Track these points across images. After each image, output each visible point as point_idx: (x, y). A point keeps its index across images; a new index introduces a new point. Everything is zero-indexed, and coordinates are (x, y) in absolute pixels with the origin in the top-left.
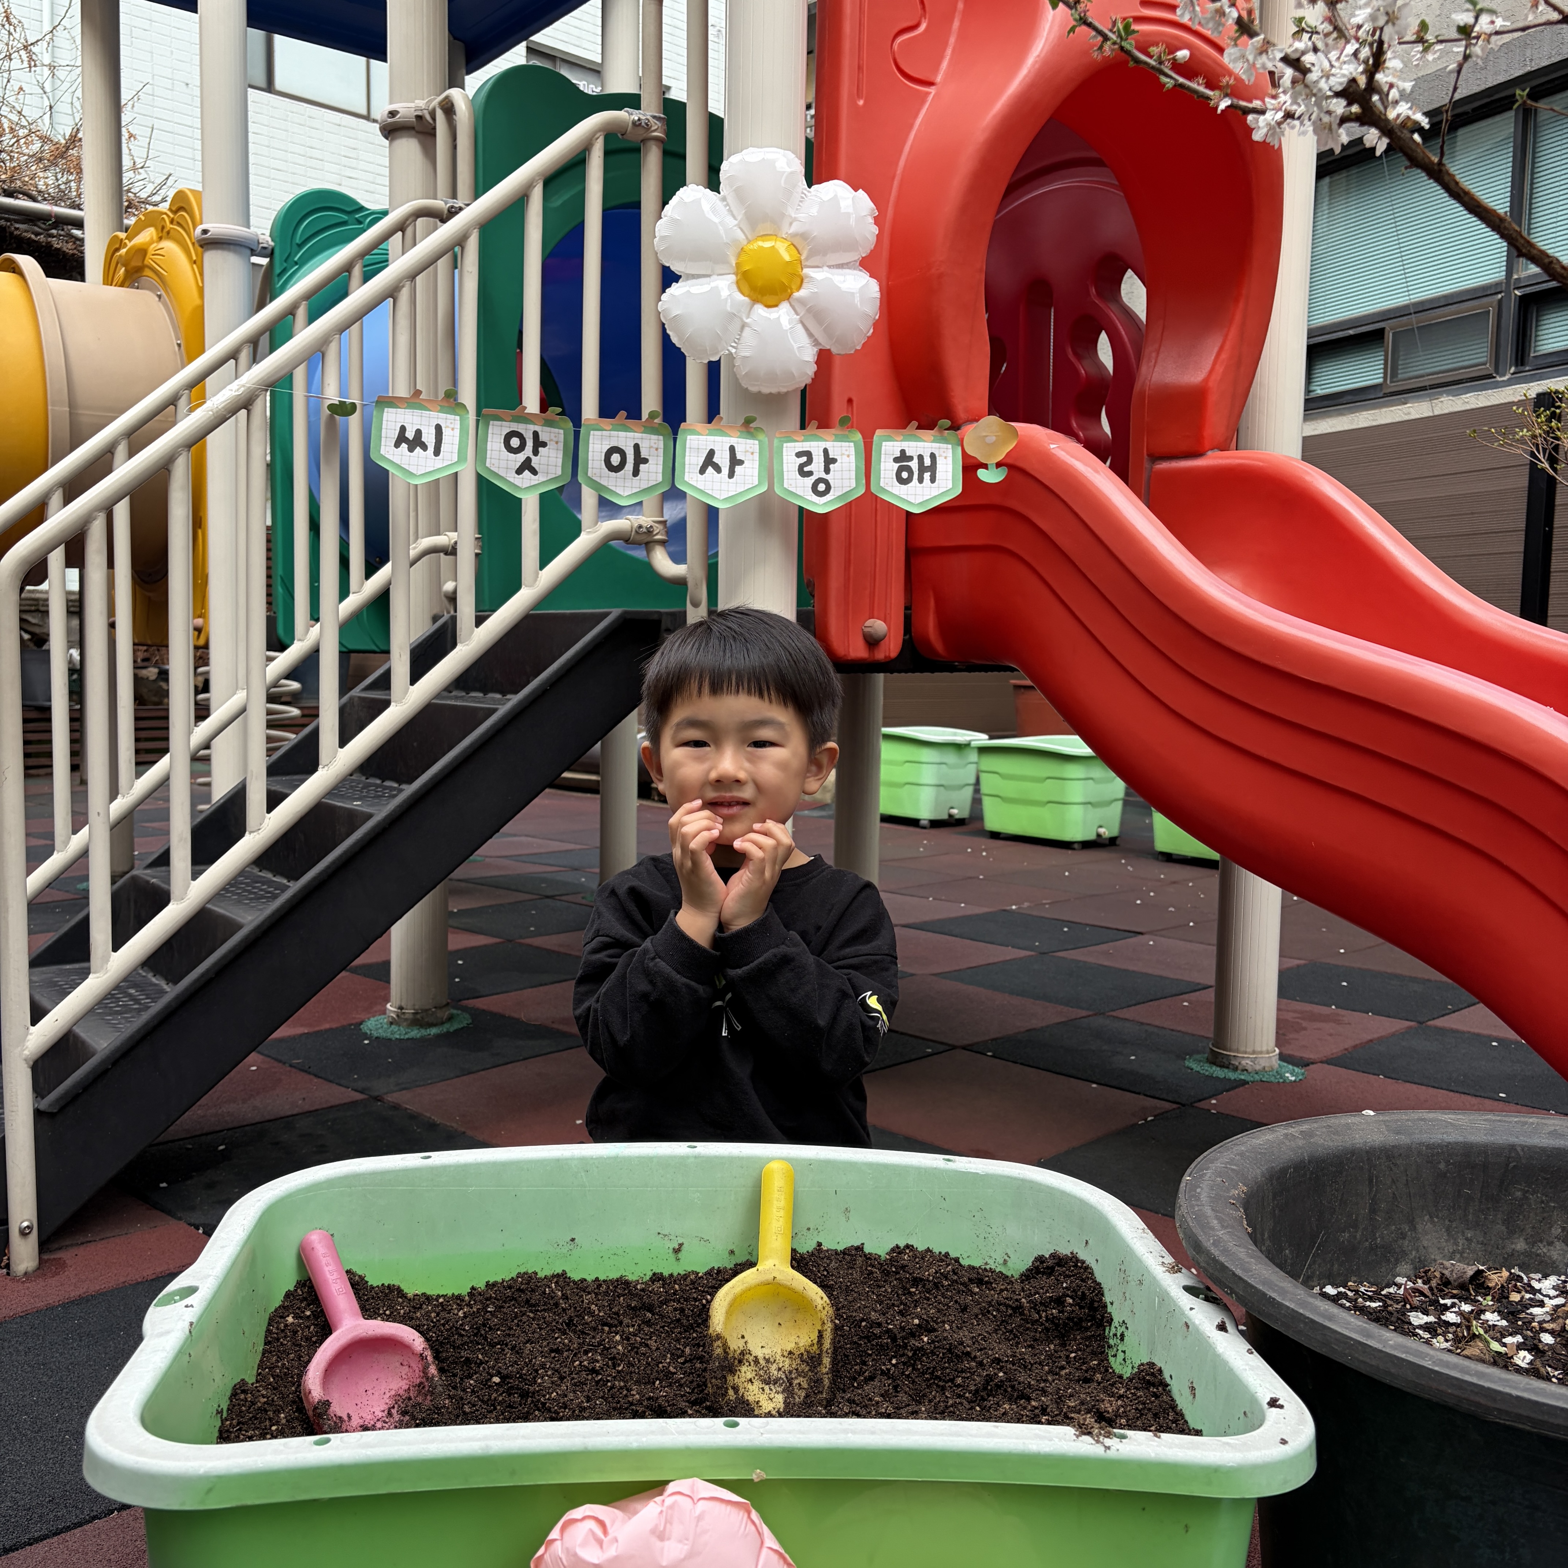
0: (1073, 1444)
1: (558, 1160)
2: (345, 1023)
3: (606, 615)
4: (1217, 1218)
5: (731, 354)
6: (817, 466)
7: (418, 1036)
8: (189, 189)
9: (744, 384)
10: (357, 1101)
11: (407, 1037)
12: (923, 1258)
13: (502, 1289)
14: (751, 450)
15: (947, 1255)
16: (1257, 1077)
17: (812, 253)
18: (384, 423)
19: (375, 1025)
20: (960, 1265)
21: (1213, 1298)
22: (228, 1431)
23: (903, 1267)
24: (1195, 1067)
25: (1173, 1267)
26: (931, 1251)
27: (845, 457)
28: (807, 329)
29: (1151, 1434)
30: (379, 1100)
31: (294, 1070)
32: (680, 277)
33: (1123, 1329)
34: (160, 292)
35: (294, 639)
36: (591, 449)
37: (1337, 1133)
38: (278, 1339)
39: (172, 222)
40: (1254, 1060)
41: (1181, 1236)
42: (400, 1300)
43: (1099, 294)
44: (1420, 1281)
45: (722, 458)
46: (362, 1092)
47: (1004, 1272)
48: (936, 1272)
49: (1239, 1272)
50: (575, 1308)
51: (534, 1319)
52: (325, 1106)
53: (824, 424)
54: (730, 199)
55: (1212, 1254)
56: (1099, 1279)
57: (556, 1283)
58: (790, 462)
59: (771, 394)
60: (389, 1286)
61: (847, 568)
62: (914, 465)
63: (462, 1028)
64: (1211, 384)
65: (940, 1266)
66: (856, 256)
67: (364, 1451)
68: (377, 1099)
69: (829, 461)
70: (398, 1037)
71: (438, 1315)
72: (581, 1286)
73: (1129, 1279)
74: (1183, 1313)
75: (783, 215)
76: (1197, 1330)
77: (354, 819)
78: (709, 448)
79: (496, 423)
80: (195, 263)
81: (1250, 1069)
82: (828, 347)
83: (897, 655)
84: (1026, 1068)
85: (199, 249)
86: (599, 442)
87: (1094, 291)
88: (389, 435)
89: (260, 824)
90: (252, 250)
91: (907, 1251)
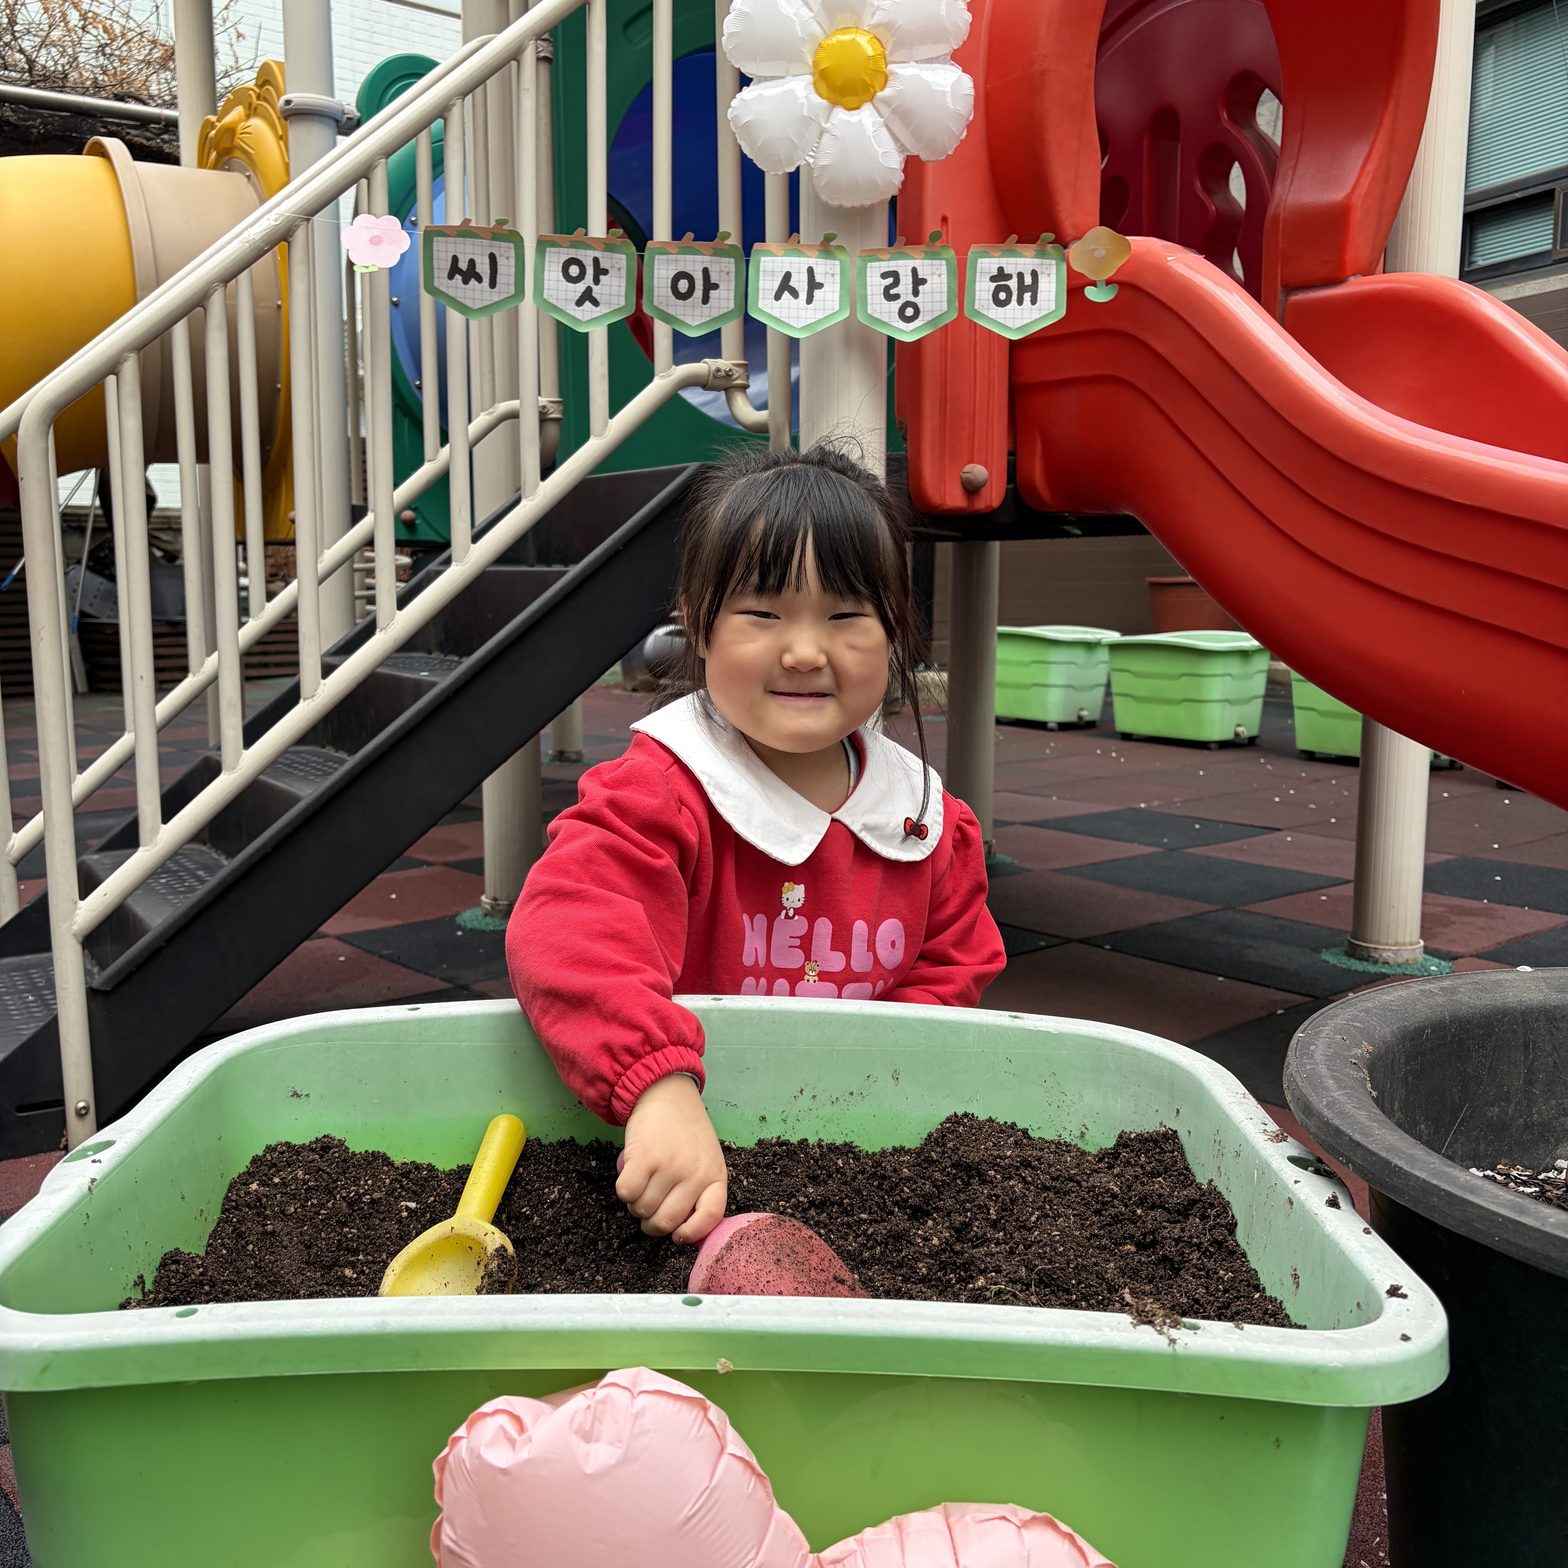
0: (1128, 1335)
2: (440, 915)
3: (685, 469)
4: (1333, 1078)
5: (809, 164)
6: (905, 288)
8: (274, 61)
9: (824, 198)
10: (443, 990)
12: (980, 1129)
14: (832, 272)
15: (1014, 1124)
16: (1399, 971)
17: (896, 47)
18: (433, 254)
19: (470, 918)
20: (1030, 1138)
21: (1325, 1170)
24: (1332, 960)
25: (1277, 1135)
26: (993, 1122)
27: (936, 277)
28: (892, 133)
29: (1231, 1324)
31: (383, 960)
32: (752, 79)
34: (250, 173)
36: (656, 275)
37: (1485, 990)
39: (258, 98)
40: (1396, 952)
41: (1289, 1098)
42: (386, 1168)
43: (1232, 118)
45: (800, 282)
46: (449, 981)
47: (1081, 1147)
49: (1357, 1137)
53: (914, 239)
55: (1324, 1117)
58: (875, 284)
59: (853, 208)
60: (373, 1153)
61: (943, 407)
62: (1013, 284)
64: (1357, 201)
66: (947, 49)
67: (231, 1324)
69: (918, 281)
70: (492, 928)
73: (1225, 1151)
74: (1286, 1188)
76: (1302, 1207)
77: (419, 688)
78: (785, 271)
79: (553, 249)
80: (281, 138)
81: (1391, 962)
82: (916, 153)
83: (1000, 507)
84: (1147, 962)
85: (283, 120)
86: (665, 267)
87: (1225, 115)
88: (441, 267)
89: (316, 690)
90: (337, 121)
91: (966, 1120)
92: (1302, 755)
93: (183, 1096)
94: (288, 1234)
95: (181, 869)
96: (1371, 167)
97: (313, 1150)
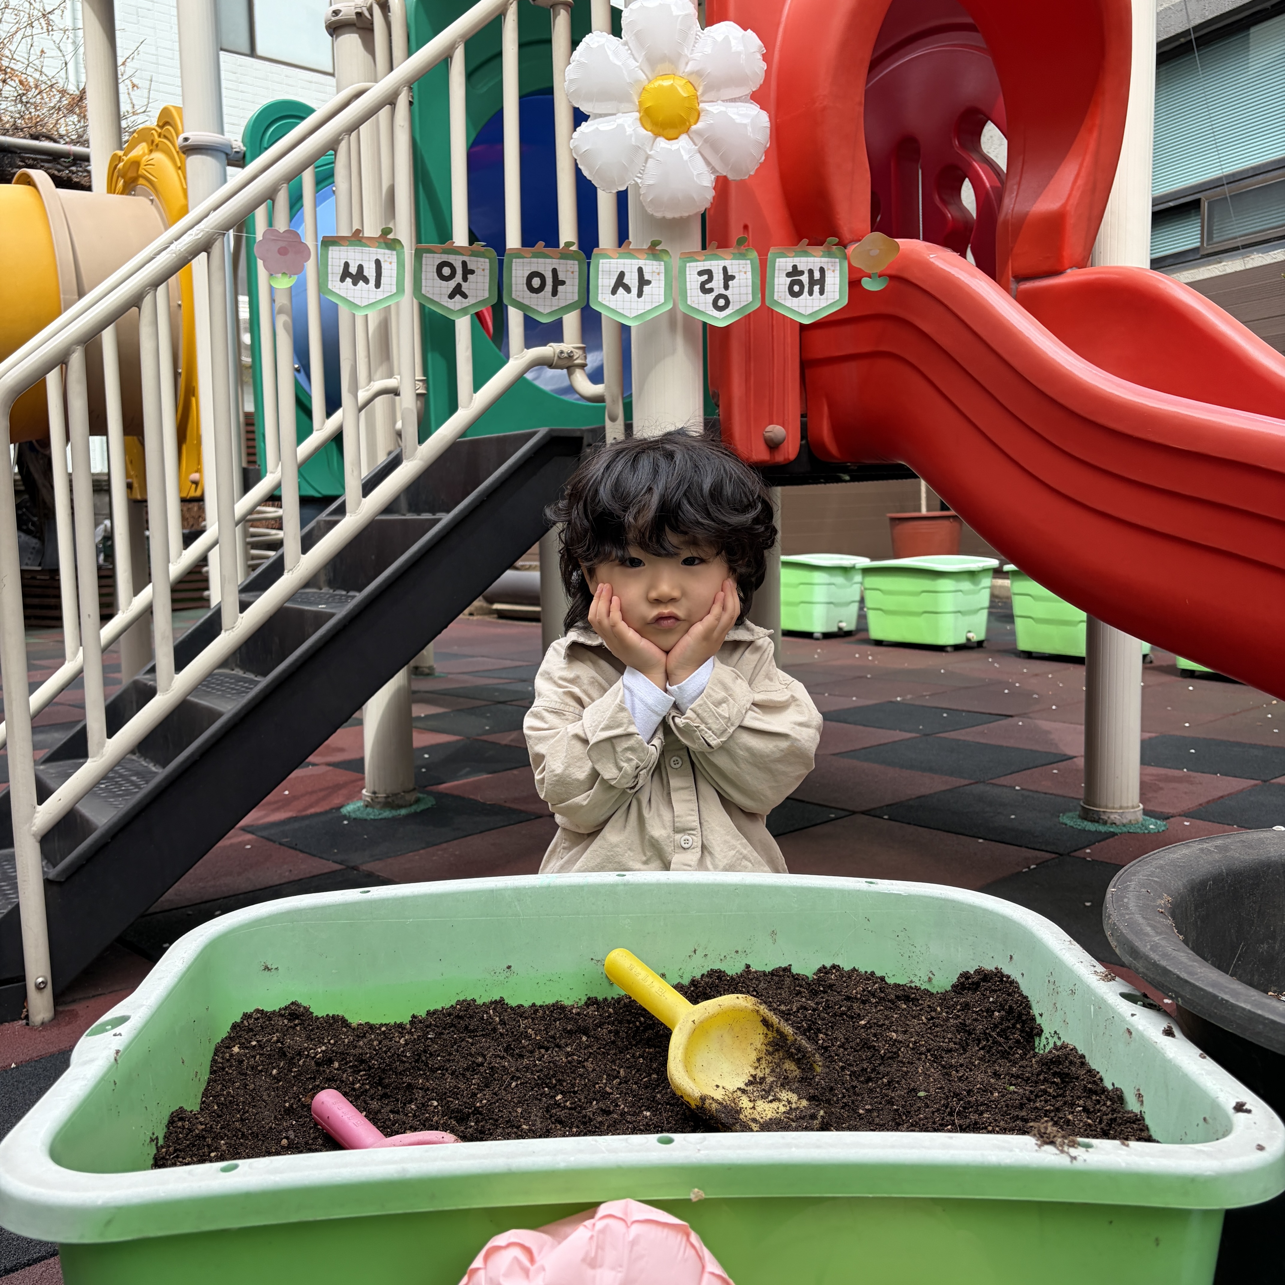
0: (1036, 1154)
1: (492, 891)
2: (327, 808)
3: (534, 433)
4: (1149, 925)
5: (637, 183)
6: (717, 284)
7: (390, 816)
8: (172, 106)
9: (650, 211)
10: (336, 871)
11: (380, 817)
12: (850, 977)
13: (441, 1016)
14: (657, 271)
15: (873, 973)
16: (1125, 830)
17: (706, 90)
18: (330, 260)
19: (353, 808)
20: (886, 983)
22: (163, 1158)
23: (831, 986)
24: (1070, 823)
25: (1106, 976)
26: (857, 971)
27: (742, 274)
28: (704, 158)
29: (1117, 1142)
30: (356, 870)
31: (282, 847)
32: (589, 116)
33: (1055, 1039)
34: (153, 197)
35: (266, 472)
36: (513, 275)
37: (1251, 847)
38: (223, 1069)
39: (159, 136)
40: (1121, 815)
42: (344, 1029)
43: (962, 145)
45: (632, 280)
46: (340, 864)
47: (930, 989)
48: (864, 990)
49: (1184, 976)
50: (513, 1033)
51: (472, 1045)
52: (308, 875)
53: (724, 244)
54: (632, 43)
55: (1151, 959)
56: (1025, 993)
57: (494, 1009)
58: (693, 281)
59: (674, 219)
60: (333, 1016)
61: (747, 380)
62: (805, 278)
63: (428, 809)
64: (1069, 208)
65: (866, 984)
66: (748, 90)
67: (272, 1177)
68: (355, 868)
69: (728, 278)
70: (372, 817)
71: (380, 1043)
72: (519, 1012)
73: (1060, 989)
74: (1123, 1020)
75: (680, 56)
76: (1142, 1036)
77: (320, 618)
78: (619, 271)
79: (428, 255)
80: (180, 168)
81: (1118, 823)
82: (725, 174)
83: (795, 460)
84: (919, 828)
85: (182, 156)
86: (521, 268)
87: (957, 143)
88: (334, 271)
89: (235, 623)
90: (227, 154)
91: (834, 971)
92: (1022, 655)
93: (179, 975)
94: (267, 1089)
95: (117, 776)
96: (1080, 182)
97: (282, 1016)
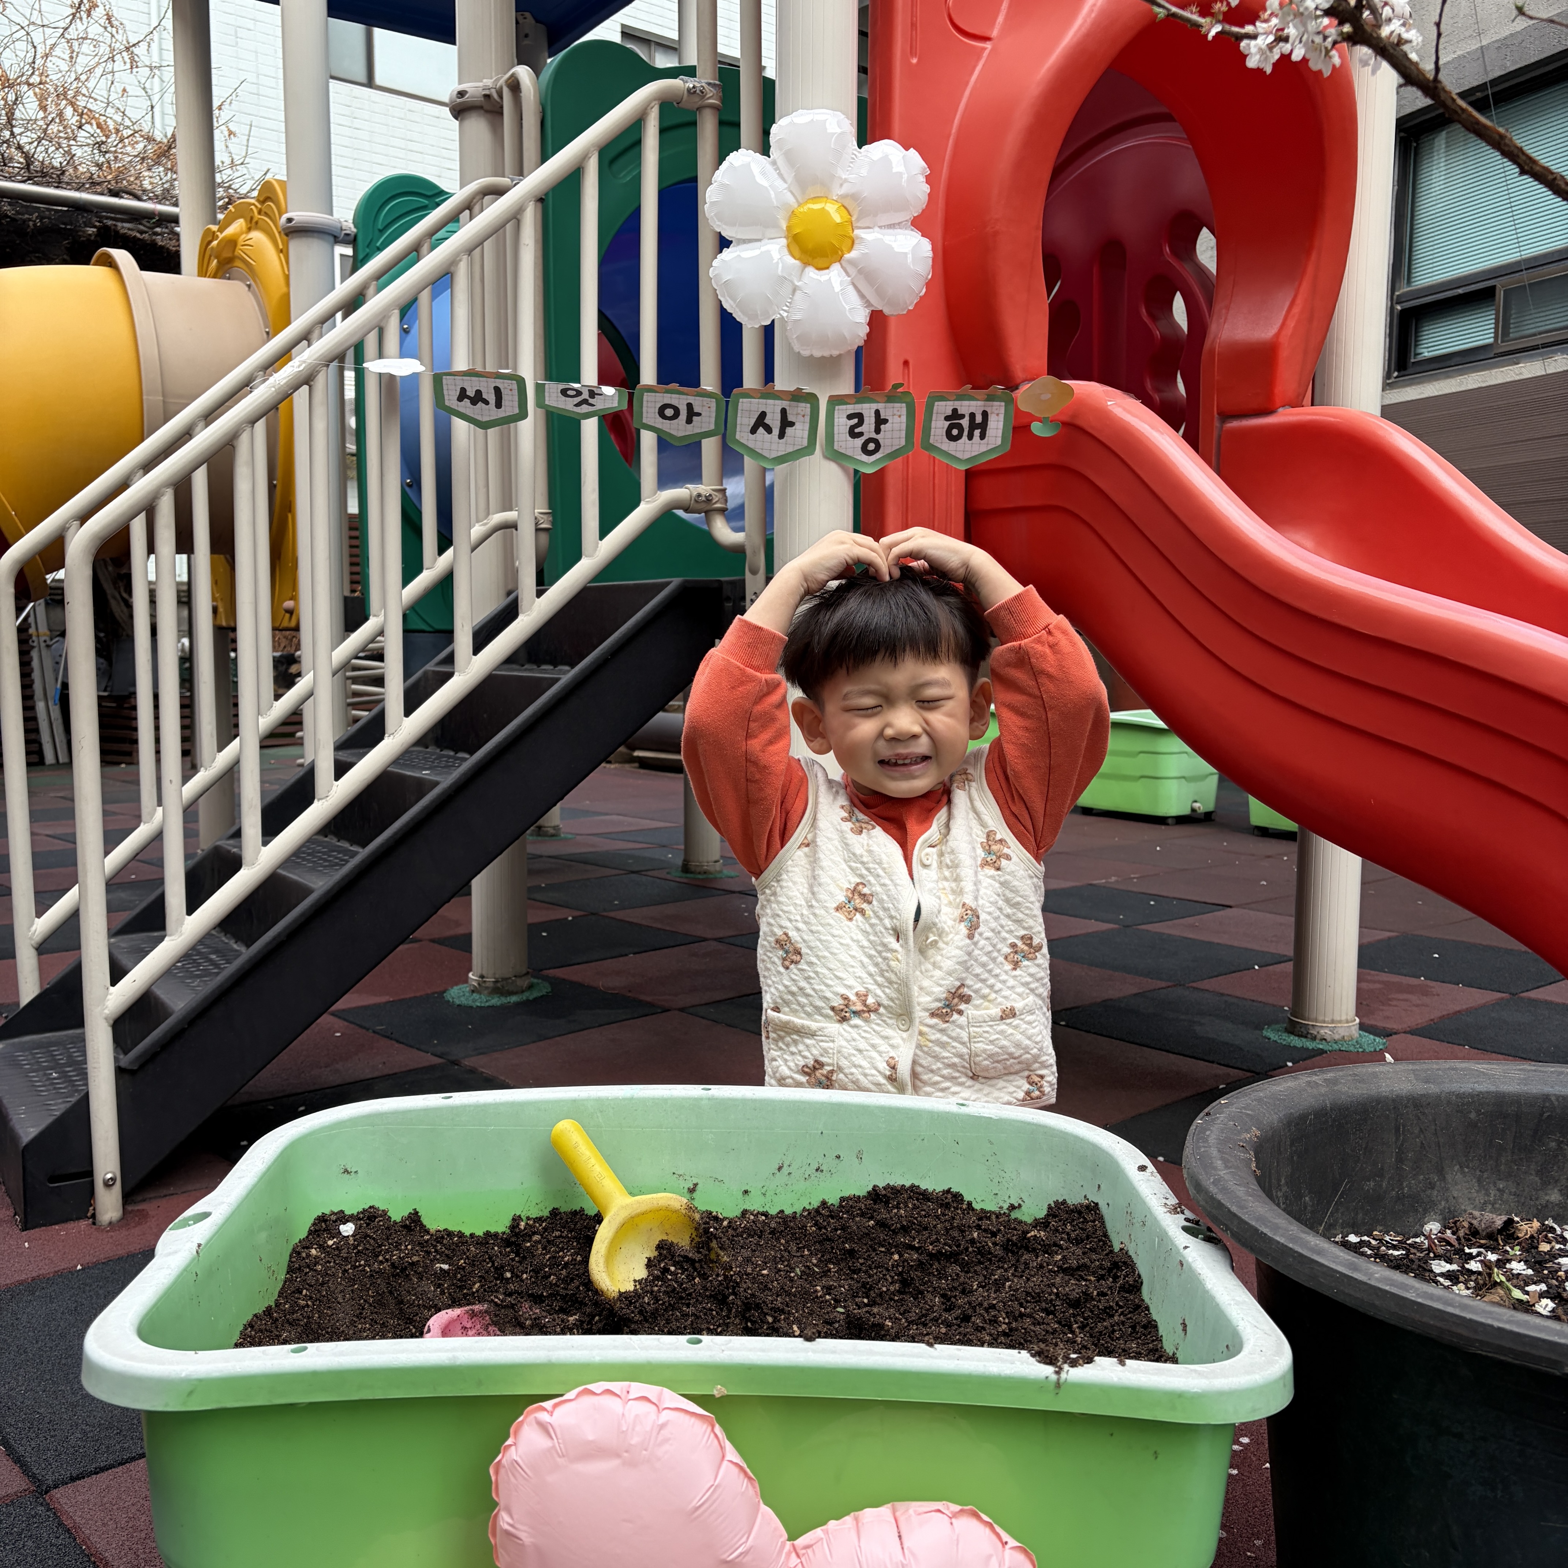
2: (429, 992)
3: (668, 584)
4: (1222, 1159)
5: (783, 318)
6: (868, 427)
7: (499, 1004)
8: (277, 180)
9: (796, 349)
10: (435, 1065)
11: (487, 1004)
14: (804, 414)
16: (1336, 1047)
17: (862, 215)
18: (445, 385)
19: (457, 994)
24: (1273, 1036)
25: (1175, 1208)
27: (896, 417)
28: (859, 291)
29: (1119, 1360)
30: (457, 1064)
31: (377, 1036)
32: (731, 242)
34: (250, 282)
35: (369, 615)
36: (645, 403)
37: (1362, 1081)
39: (260, 212)
40: (1332, 1030)
41: (1186, 1177)
42: (422, 1234)
43: (1174, 252)
44: (1449, 1232)
45: (773, 420)
46: (440, 1057)
47: (1018, 1217)
49: (1234, 1209)
52: (404, 1069)
53: (878, 386)
54: (781, 163)
55: (1210, 1192)
58: (842, 424)
59: (823, 357)
62: (965, 422)
63: (542, 997)
64: (1284, 340)
66: (908, 216)
67: (336, 1359)
68: (455, 1063)
69: (880, 421)
70: (479, 1005)
73: (1134, 1220)
74: (1178, 1252)
75: (833, 177)
76: (1190, 1268)
77: (423, 785)
78: (760, 410)
80: (281, 251)
81: (1328, 1039)
82: (880, 308)
84: (1097, 1037)
85: (285, 237)
86: (653, 401)
87: (1168, 250)
89: (330, 790)
90: (335, 234)
93: (259, 1174)
96: (1296, 310)
